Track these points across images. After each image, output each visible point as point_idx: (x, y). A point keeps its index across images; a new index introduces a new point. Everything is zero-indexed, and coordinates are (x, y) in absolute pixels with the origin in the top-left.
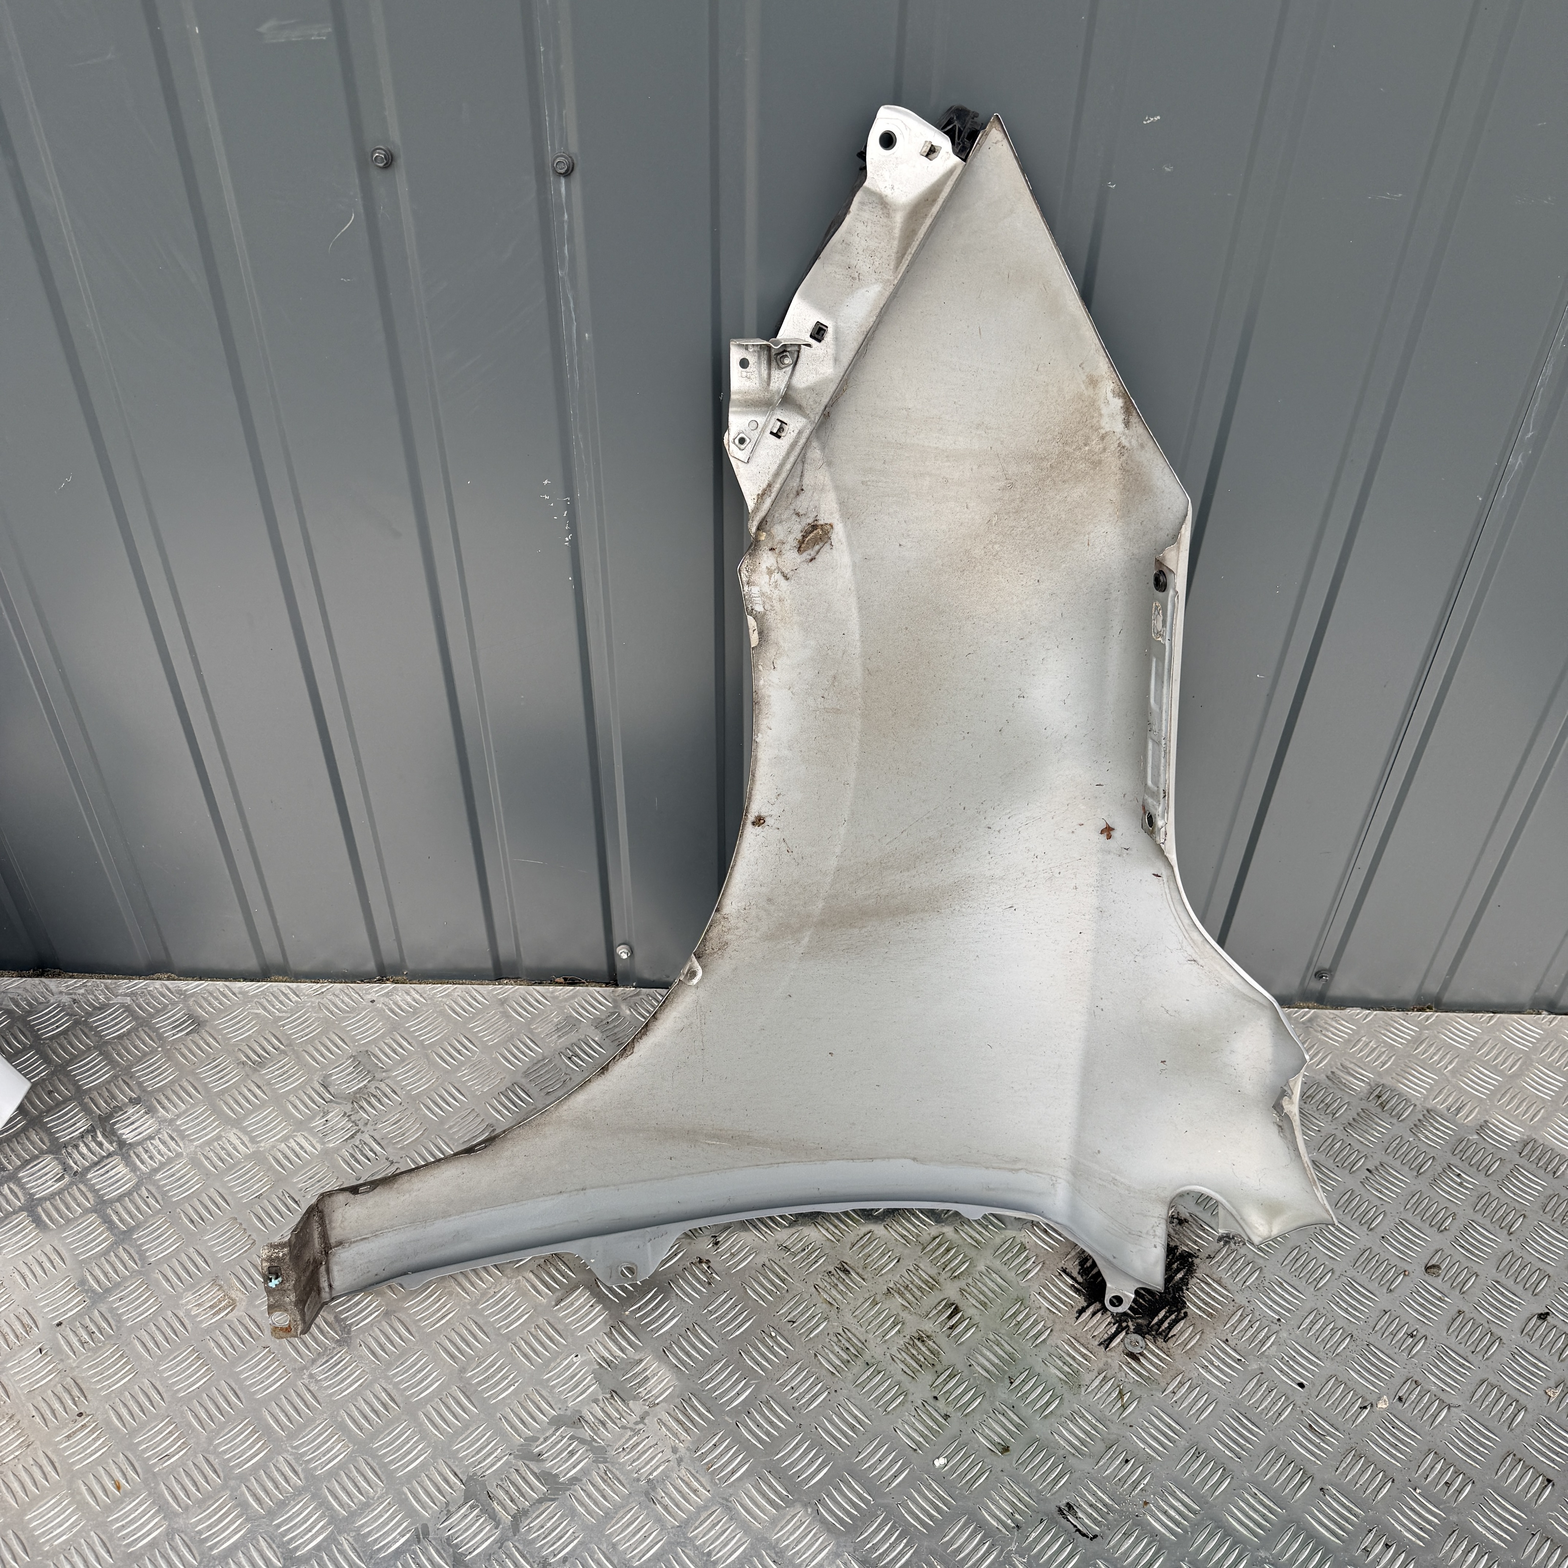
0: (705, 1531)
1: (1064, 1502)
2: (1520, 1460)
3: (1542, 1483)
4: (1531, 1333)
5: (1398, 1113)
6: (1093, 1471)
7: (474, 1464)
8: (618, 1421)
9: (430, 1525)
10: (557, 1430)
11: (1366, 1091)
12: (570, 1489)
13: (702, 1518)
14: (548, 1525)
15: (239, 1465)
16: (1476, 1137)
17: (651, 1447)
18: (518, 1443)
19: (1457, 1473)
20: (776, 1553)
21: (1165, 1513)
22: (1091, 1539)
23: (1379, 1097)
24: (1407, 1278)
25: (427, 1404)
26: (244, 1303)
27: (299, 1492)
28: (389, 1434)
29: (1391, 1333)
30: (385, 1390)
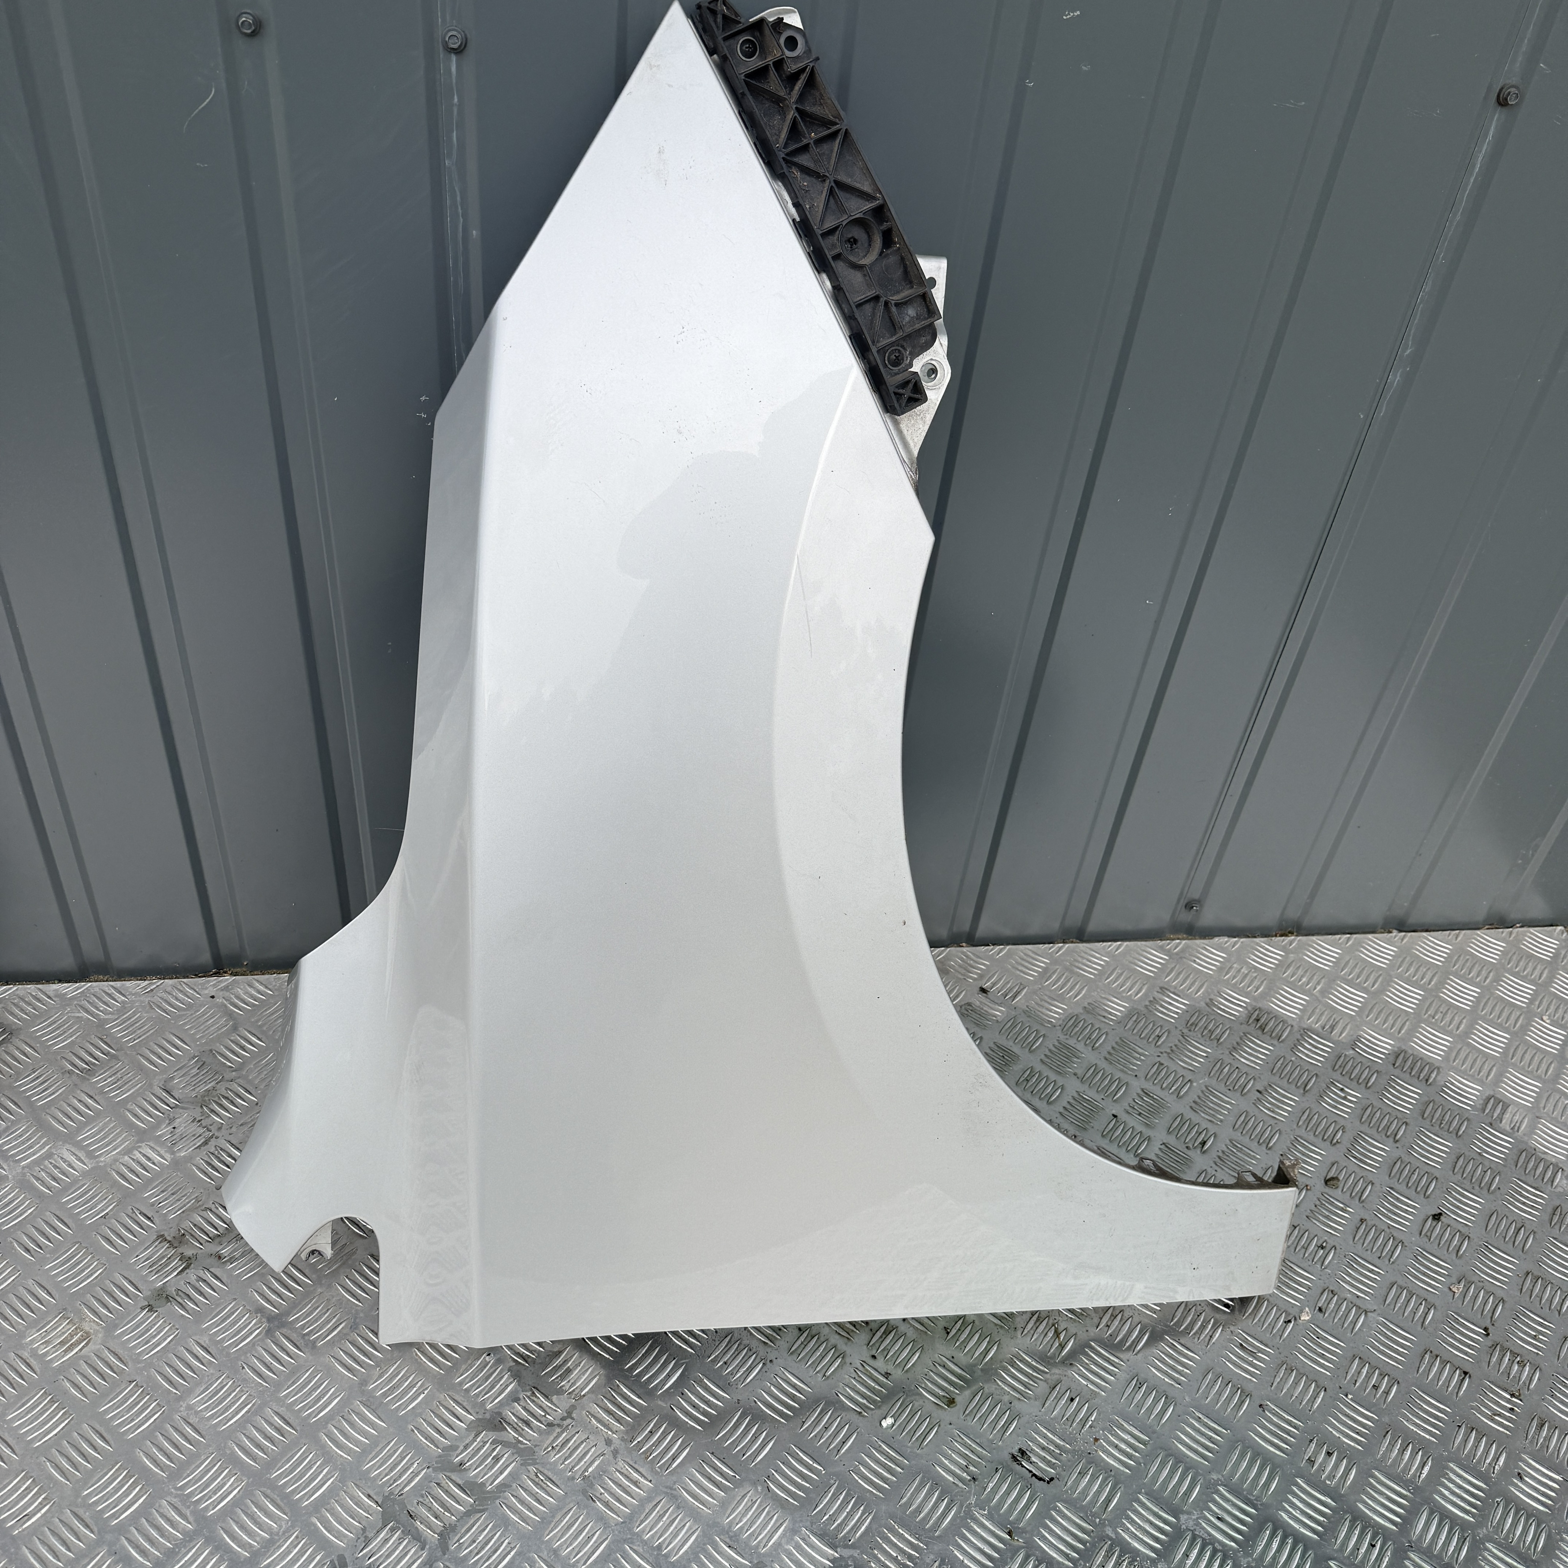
0: (652, 1524)
1: (1017, 1448)
2: (1437, 1356)
3: (1460, 1375)
4: (1429, 1234)
5: (1277, 1034)
6: (1040, 1414)
7: (389, 1484)
8: (543, 1419)
9: (347, 1555)
10: (477, 1436)
11: (1244, 1016)
12: (499, 1497)
13: (647, 1511)
14: (481, 1538)
15: (115, 1516)
16: (1352, 1052)
17: (582, 1442)
18: (436, 1454)
19: (1382, 1375)
20: (731, 1538)
21: (1116, 1447)
22: (1048, 1482)
23: (1258, 1020)
24: (1309, 1192)
25: (327, 1423)
26: (100, 1335)
27: (189, 1538)
28: (288, 1461)
29: (1303, 1247)
30: (277, 1414)
